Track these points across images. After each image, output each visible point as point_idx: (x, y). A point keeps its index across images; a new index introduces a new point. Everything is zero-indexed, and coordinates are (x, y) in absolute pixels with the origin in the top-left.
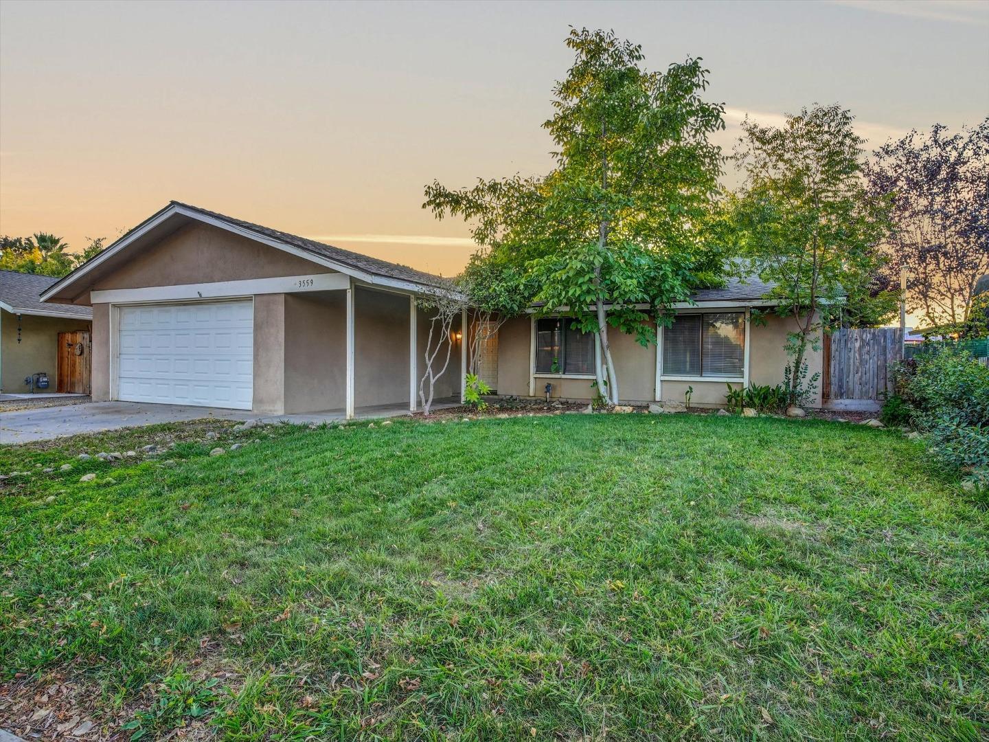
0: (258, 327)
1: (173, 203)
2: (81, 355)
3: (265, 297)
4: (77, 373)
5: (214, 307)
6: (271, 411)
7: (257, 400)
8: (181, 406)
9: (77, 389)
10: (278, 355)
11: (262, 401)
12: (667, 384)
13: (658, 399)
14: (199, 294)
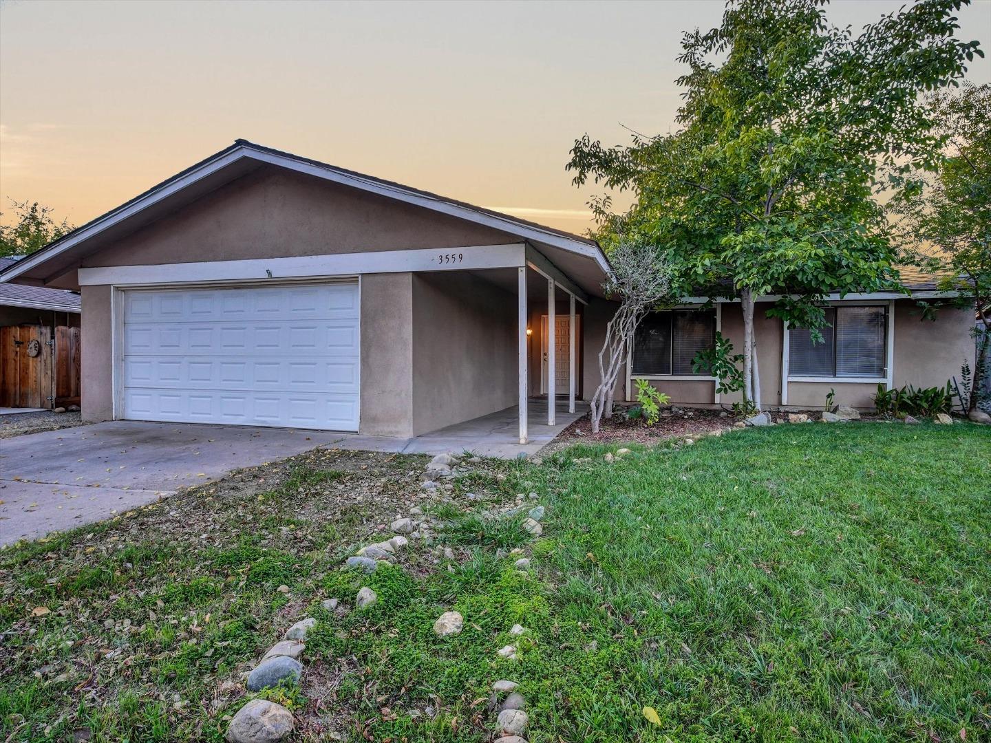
0: (367, 319)
1: (240, 143)
2: (36, 356)
3: (378, 278)
4: (31, 381)
5: (286, 292)
6: (391, 432)
7: (366, 418)
8: (233, 426)
9: (30, 402)
10: (403, 357)
11: (374, 420)
12: (793, 387)
13: (784, 402)
14: (269, 273)
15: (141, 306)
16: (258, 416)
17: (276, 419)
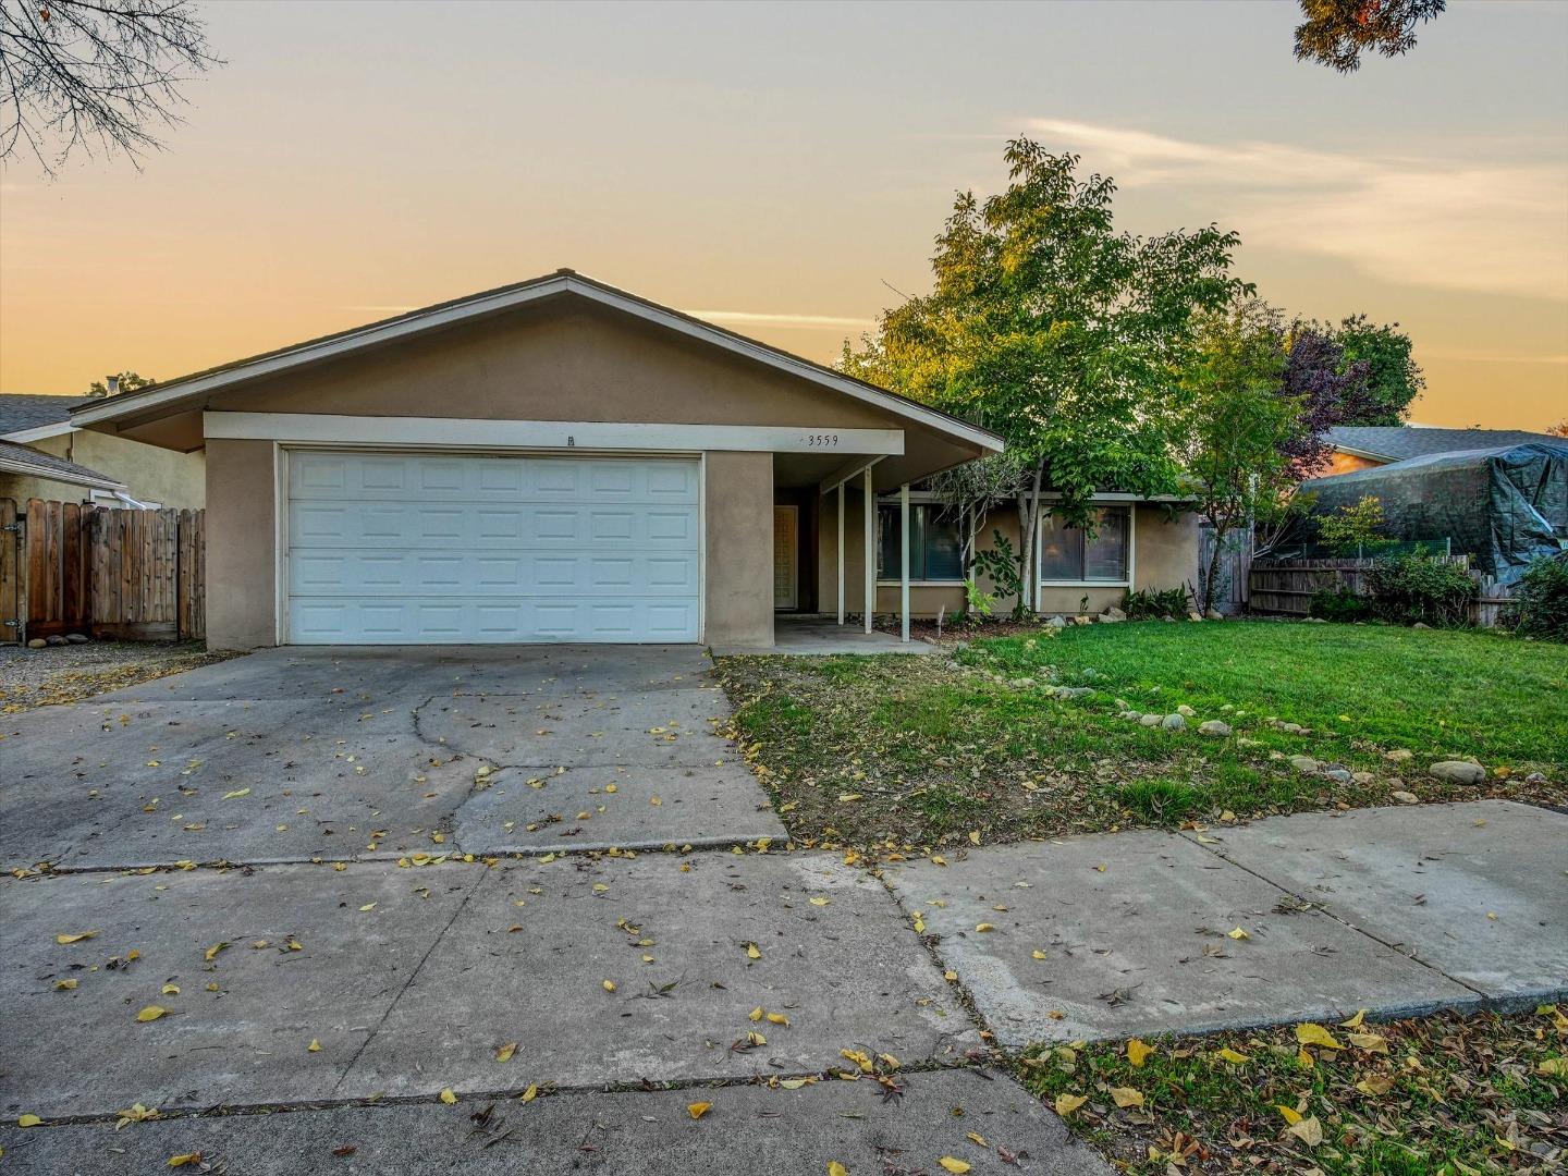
0: (714, 506)
1: (566, 274)
3: (729, 457)
6: (747, 641)
7: (714, 625)
11: (725, 627)
12: (1046, 592)
13: (1038, 609)
14: (571, 440)
15: (317, 476)
16: (541, 630)
17: (572, 633)
